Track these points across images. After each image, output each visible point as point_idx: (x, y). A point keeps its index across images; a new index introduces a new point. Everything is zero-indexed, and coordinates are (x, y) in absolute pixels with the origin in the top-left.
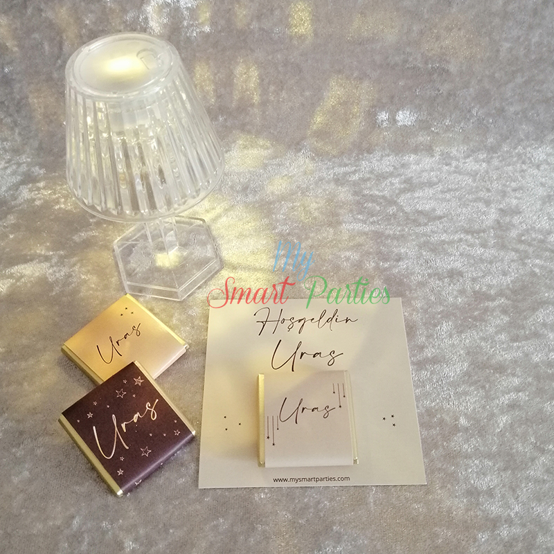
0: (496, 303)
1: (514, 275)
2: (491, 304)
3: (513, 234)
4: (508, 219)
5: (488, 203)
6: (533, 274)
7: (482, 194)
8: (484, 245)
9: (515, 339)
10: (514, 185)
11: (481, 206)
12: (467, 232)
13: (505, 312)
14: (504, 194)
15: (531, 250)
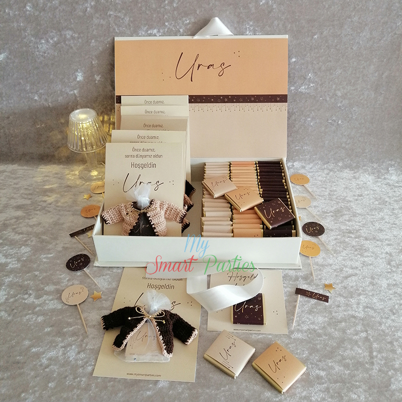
0: (329, 214)
1: (335, 208)
2: (328, 215)
3: (335, 197)
4: (333, 193)
5: (326, 188)
6: (342, 207)
7: (324, 186)
8: (325, 199)
9: (336, 223)
10: (334, 184)
11: (324, 189)
12: (319, 196)
13: (332, 216)
14: (331, 186)
15: (340, 201)
